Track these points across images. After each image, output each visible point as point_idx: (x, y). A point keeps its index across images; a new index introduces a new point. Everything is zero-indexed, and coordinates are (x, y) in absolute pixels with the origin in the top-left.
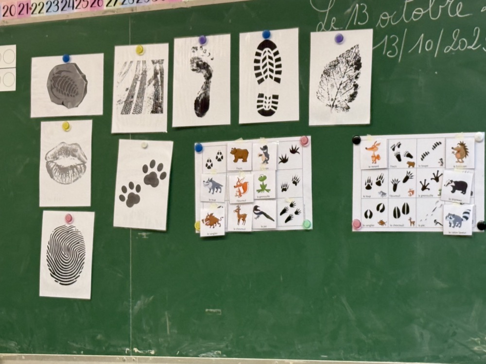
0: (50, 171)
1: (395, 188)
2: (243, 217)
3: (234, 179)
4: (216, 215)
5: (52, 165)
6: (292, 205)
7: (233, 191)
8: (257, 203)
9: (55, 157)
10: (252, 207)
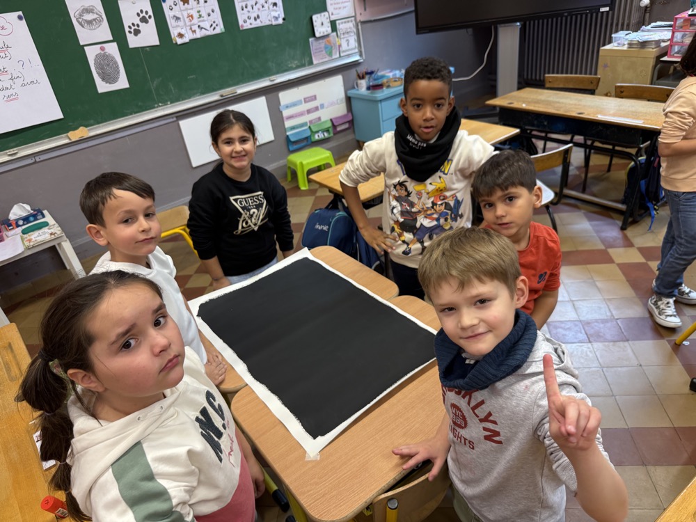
0: (80, 24)
1: (253, 8)
2: (194, 32)
3: (185, 14)
4: (182, 33)
5: (80, 20)
6: (214, 22)
7: (187, 20)
8: (200, 24)
9: (81, 15)
10: (197, 26)
